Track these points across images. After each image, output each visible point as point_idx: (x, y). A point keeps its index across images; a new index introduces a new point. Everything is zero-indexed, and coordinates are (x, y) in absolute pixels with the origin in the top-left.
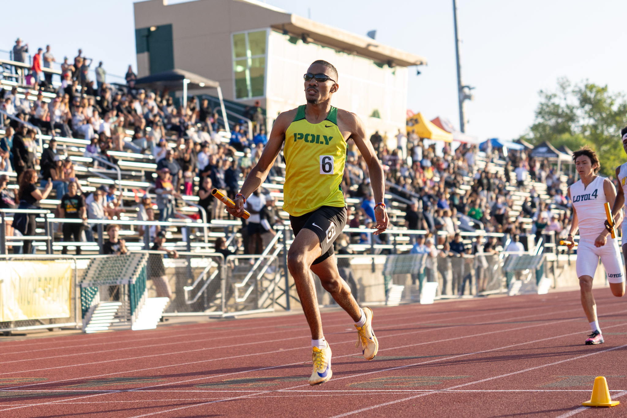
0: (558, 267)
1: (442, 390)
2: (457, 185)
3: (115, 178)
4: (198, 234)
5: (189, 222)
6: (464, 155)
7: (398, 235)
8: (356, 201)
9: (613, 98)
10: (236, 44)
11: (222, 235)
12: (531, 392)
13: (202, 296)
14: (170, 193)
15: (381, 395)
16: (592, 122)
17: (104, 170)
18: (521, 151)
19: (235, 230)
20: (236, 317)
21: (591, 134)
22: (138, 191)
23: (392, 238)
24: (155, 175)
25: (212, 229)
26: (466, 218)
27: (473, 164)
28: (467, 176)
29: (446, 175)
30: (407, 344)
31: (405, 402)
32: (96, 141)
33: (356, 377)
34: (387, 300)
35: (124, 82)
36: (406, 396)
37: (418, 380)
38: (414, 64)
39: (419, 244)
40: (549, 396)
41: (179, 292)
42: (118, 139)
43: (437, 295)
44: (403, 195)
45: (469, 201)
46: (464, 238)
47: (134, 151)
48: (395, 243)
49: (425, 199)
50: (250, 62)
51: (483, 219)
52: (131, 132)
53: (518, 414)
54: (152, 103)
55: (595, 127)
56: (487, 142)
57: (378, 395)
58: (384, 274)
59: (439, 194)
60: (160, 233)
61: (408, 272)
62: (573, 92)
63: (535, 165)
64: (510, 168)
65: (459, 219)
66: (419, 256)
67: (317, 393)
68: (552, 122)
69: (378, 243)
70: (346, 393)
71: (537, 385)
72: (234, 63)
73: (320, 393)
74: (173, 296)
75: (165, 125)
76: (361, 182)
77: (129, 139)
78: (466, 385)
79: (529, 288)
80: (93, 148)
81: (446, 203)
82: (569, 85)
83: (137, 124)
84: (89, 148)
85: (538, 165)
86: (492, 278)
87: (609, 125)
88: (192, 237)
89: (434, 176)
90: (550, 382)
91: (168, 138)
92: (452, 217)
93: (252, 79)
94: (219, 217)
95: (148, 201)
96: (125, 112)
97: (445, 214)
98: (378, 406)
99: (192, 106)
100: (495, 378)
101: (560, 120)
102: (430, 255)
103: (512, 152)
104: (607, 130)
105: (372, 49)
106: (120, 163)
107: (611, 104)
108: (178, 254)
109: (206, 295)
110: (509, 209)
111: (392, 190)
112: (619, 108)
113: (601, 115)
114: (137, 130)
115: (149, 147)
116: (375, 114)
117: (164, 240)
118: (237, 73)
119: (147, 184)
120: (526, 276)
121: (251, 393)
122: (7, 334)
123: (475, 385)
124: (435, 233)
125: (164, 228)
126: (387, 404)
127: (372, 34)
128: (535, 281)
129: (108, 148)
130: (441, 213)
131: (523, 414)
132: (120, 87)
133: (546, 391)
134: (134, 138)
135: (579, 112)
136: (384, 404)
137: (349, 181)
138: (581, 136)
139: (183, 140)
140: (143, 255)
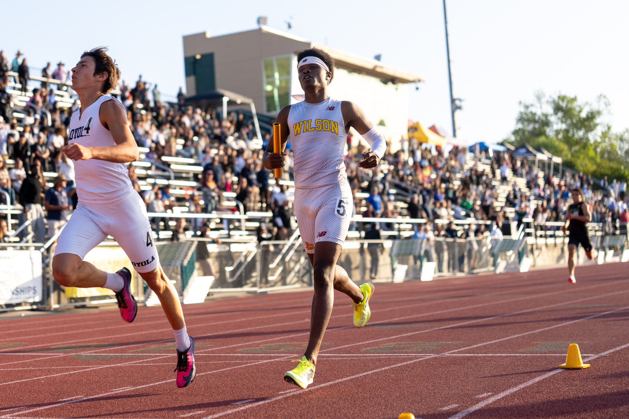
0: (537, 249)
1: (441, 354)
2: (450, 181)
3: (168, 178)
4: (237, 224)
5: (229, 215)
6: (456, 155)
7: (402, 223)
8: (367, 195)
9: (582, 107)
10: (266, 68)
11: (257, 224)
12: (516, 356)
13: (240, 276)
14: (213, 190)
15: (390, 358)
16: (564, 126)
17: (160, 173)
18: (504, 152)
19: (267, 220)
20: (269, 293)
21: (564, 136)
22: (188, 189)
23: (396, 226)
24: (200, 176)
25: (249, 220)
26: (459, 209)
27: (463, 163)
28: (459, 173)
29: (441, 173)
30: (410, 315)
31: (410, 364)
32: (153, 149)
33: (370, 343)
34: (393, 278)
35: (175, 100)
36: (411, 359)
37: (421, 346)
38: (413, 82)
39: (419, 230)
40: (531, 359)
41: (222, 271)
42: (170, 147)
43: (435, 273)
44: (406, 190)
45: (461, 194)
46: (457, 225)
47: (184, 156)
48: (399, 230)
49: (425, 193)
50: (277, 82)
51: (473, 209)
52: (181, 141)
53: (505, 375)
54: (198, 117)
55: (567, 131)
56: (475, 146)
57: (388, 358)
58: (390, 255)
59: (435, 188)
60: (205, 224)
61: (410, 254)
62: (547, 102)
63: (516, 164)
64: (496, 166)
65: (453, 209)
66: (420, 241)
67: (337, 357)
68: (530, 127)
69: (384, 230)
70: (361, 356)
71: (521, 350)
72: (265, 84)
73: (340, 357)
74: (218, 275)
75: (209, 135)
76: (370, 179)
77: (180, 147)
78: (461, 350)
79: (513, 266)
80: (150, 155)
81: (442, 197)
82: (544, 96)
83: (186, 134)
84: (147, 155)
85: (519, 164)
86: (481, 259)
87: (579, 129)
88: (231, 226)
89: (431, 173)
90: (532, 347)
91: (211, 145)
92: (447, 208)
93: (280, 96)
94: (254, 210)
95: (196, 198)
96: (177, 125)
97: (441, 205)
98: (388, 368)
99: (231, 118)
100: (485, 344)
101: (537, 126)
102: (428, 240)
103: (497, 153)
104: (577, 134)
105: (378, 70)
106: (173, 167)
107: (580, 111)
108: (221, 240)
109: (244, 275)
110: (494, 201)
111: (396, 186)
112: (587, 115)
113: (572, 120)
114: (186, 139)
115: (197, 153)
116: (382, 123)
117: (208, 229)
118: (267, 92)
119: (194, 184)
120: (510, 256)
121: (283, 356)
122: (84, 307)
123: (469, 350)
124: (433, 221)
125: (209, 220)
126: (396, 366)
127: (378, 58)
128: (517, 260)
129: (163, 154)
130: (438, 205)
131: (508, 375)
132: (171, 105)
133: (528, 355)
134: (185, 146)
135: (553, 119)
136: (393, 366)
137: (360, 179)
138: (555, 139)
139: (222, 147)
140: (193, 242)
